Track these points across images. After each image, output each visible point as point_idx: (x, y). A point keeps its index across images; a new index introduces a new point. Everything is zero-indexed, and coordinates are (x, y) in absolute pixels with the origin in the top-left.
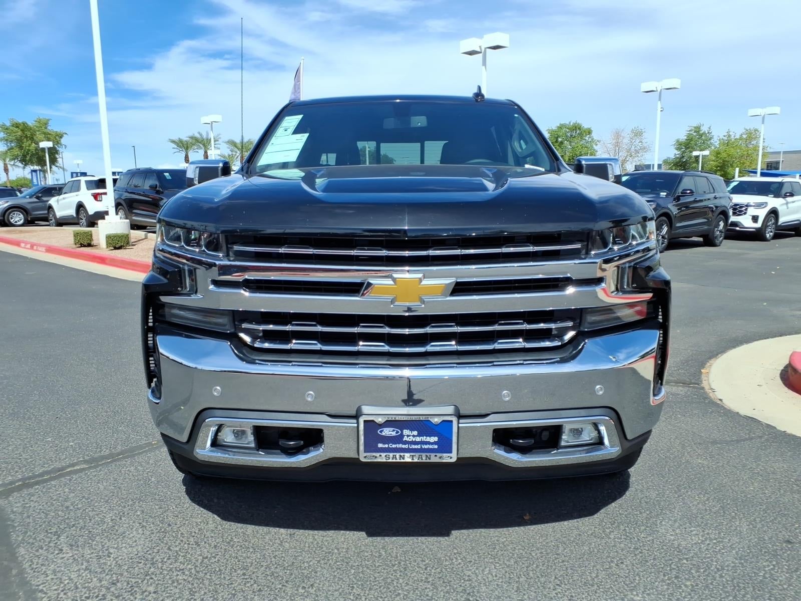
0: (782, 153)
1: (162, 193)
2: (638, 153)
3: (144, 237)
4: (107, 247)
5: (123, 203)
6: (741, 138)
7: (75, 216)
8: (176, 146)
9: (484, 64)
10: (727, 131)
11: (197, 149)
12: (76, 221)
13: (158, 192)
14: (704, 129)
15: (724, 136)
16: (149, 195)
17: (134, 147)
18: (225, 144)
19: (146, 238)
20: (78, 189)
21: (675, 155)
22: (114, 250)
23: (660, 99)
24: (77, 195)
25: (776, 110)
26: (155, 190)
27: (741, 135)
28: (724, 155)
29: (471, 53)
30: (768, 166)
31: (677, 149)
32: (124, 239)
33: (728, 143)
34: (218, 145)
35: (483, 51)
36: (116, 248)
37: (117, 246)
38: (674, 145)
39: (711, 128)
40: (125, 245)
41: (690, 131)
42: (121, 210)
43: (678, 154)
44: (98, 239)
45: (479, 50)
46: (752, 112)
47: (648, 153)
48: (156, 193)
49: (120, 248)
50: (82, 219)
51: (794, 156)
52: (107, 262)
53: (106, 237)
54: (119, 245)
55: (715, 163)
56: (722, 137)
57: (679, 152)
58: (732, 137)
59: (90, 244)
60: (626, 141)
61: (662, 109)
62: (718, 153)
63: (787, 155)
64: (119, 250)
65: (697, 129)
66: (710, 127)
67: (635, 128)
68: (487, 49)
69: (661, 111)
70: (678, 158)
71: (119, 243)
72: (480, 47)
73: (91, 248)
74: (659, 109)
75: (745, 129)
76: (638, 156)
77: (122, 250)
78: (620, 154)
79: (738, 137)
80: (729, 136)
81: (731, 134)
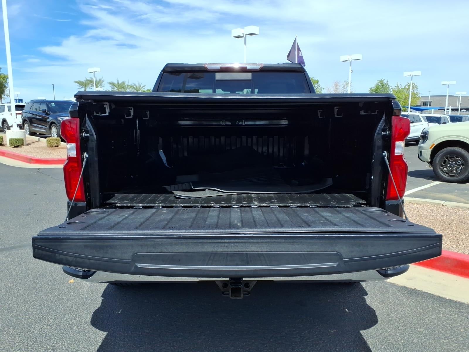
0: (429, 97)
1: (49, 114)
3: (38, 140)
4: (10, 146)
5: (27, 119)
6: (405, 88)
7: (1, 126)
8: (79, 85)
9: (245, 43)
10: (397, 84)
11: (91, 87)
12: (2, 130)
13: (47, 114)
14: (385, 82)
16: (41, 115)
17: (53, 84)
18: (108, 84)
19: (39, 141)
20: (3, 111)
22: (14, 148)
23: (351, 66)
24: (2, 114)
25: (419, 73)
26: (45, 113)
27: (405, 86)
29: (238, 37)
30: (424, 104)
32: (20, 142)
33: (397, 90)
34: (104, 85)
35: (244, 36)
36: (15, 147)
37: (16, 146)
40: (21, 145)
41: (377, 83)
42: (26, 124)
44: (6, 142)
45: (242, 36)
46: (406, 74)
48: (46, 114)
49: (18, 147)
50: (5, 129)
51: (438, 98)
52: (6, 155)
53: (10, 140)
54: (17, 145)
56: (394, 87)
59: (2, 144)
60: (341, 88)
61: (352, 71)
63: (433, 98)
64: (17, 148)
65: (381, 82)
68: (247, 35)
69: (351, 72)
71: (17, 143)
72: (243, 34)
73: (2, 146)
74: (350, 71)
75: (407, 83)
77: (18, 148)
79: (403, 87)
80: (398, 87)
81: (399, 85)
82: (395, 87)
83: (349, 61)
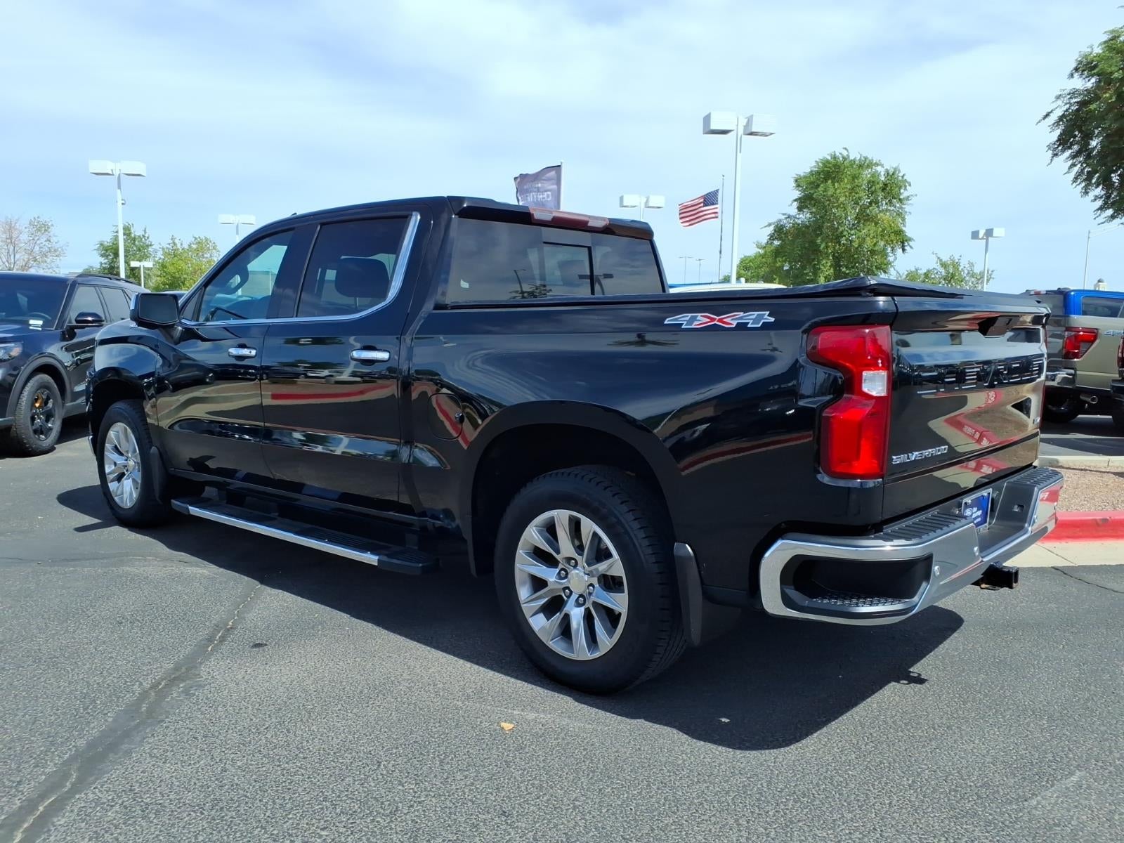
2: (46, 256)
6: (189, 248)
10: (170, 238)
14: (137, 231)
15: (169, 244)
21: (101, 263)
23: (119, 188)
27: (190, 244)
28: (171, 269)
31: (102, 256)
33: (174, 253)
38: (97, 250)
39: (147, 231)
43: (105, 264)
47: (61, 258)
55: (163, 279)
56: (164, 245)
57: (106, 261)
58: (179, 246)
60: (24, 237)
61: (123, 202)
62: (163, 266)
65: (126, 231)
66: (145, 229)
67: (34, 218)
69: (123, 204)
70: (104, 268)
74: (120, 202)
75: (193, 237)
76: (46, 262)
78: (17, 256)
79: (186, 246)
80: (175, 244)
81: (177, 241)
82: (168, 246)
83: (113, 175)
